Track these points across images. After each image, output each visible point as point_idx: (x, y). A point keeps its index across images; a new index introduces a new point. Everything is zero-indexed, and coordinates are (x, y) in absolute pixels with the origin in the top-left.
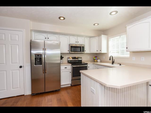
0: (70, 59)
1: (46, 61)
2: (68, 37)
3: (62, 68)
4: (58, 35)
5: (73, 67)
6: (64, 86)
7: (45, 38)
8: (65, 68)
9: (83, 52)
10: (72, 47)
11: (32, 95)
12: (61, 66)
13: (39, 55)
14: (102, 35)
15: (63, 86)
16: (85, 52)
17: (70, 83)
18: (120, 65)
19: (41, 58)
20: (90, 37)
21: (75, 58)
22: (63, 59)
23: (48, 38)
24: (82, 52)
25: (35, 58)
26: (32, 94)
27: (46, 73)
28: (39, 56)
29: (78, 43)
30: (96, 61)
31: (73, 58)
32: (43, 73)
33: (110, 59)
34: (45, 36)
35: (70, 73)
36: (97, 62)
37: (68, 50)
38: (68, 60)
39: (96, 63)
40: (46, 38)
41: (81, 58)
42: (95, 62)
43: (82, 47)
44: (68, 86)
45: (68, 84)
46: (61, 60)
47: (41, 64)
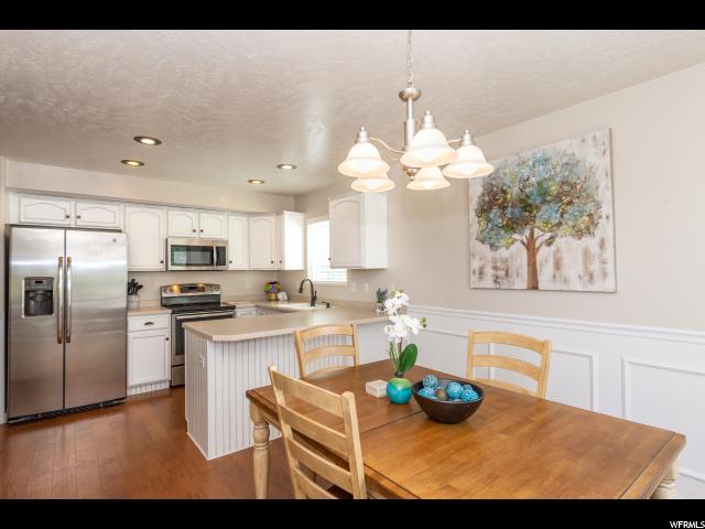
0: (171, 291)
1: (69, 303)
2: (160, 212)
3: (135, 323)
4: (122, 206)
5: (177, 320)
6: (144, 390)
7: (63, 217)
8: (147, 324)
9: (220, 268)
10: (175, 248)
11: (12, 422)
12: (129, 319)
13: (45, 281)
14: (285, 212)
15: (138, 391)
16: (231, 267)
17: (168, 377)
18: (328, 305)
19: (51, 291)
20: (250, 214)
21: (193, 288)
22: (139, 292)
23: (79, 217)
24: (215, 268)
25: (27, 292)
26: (9, 419)
27: (69, 341)
28: (41, 282)
29: (202, 236)
30: (273, 296)
31: (185, 288)
32: (59, 342)
33: (301, 290)
34: (65, 210)
35: (168, 343)
36: (277, 300)
37: (163, 258)
38: (164, 295)
39: (273, 305)
40: (68, 217)
41: (217, 287)
42: (270, 300)
43: (217, 248)
44: (159, 387)
45: (160, 382)
46: (133, 297)
47: (50, 311)
